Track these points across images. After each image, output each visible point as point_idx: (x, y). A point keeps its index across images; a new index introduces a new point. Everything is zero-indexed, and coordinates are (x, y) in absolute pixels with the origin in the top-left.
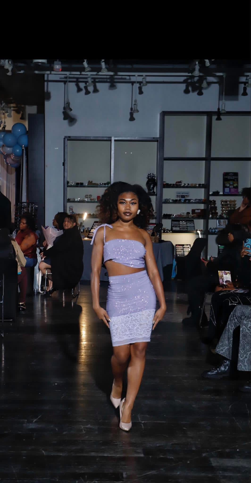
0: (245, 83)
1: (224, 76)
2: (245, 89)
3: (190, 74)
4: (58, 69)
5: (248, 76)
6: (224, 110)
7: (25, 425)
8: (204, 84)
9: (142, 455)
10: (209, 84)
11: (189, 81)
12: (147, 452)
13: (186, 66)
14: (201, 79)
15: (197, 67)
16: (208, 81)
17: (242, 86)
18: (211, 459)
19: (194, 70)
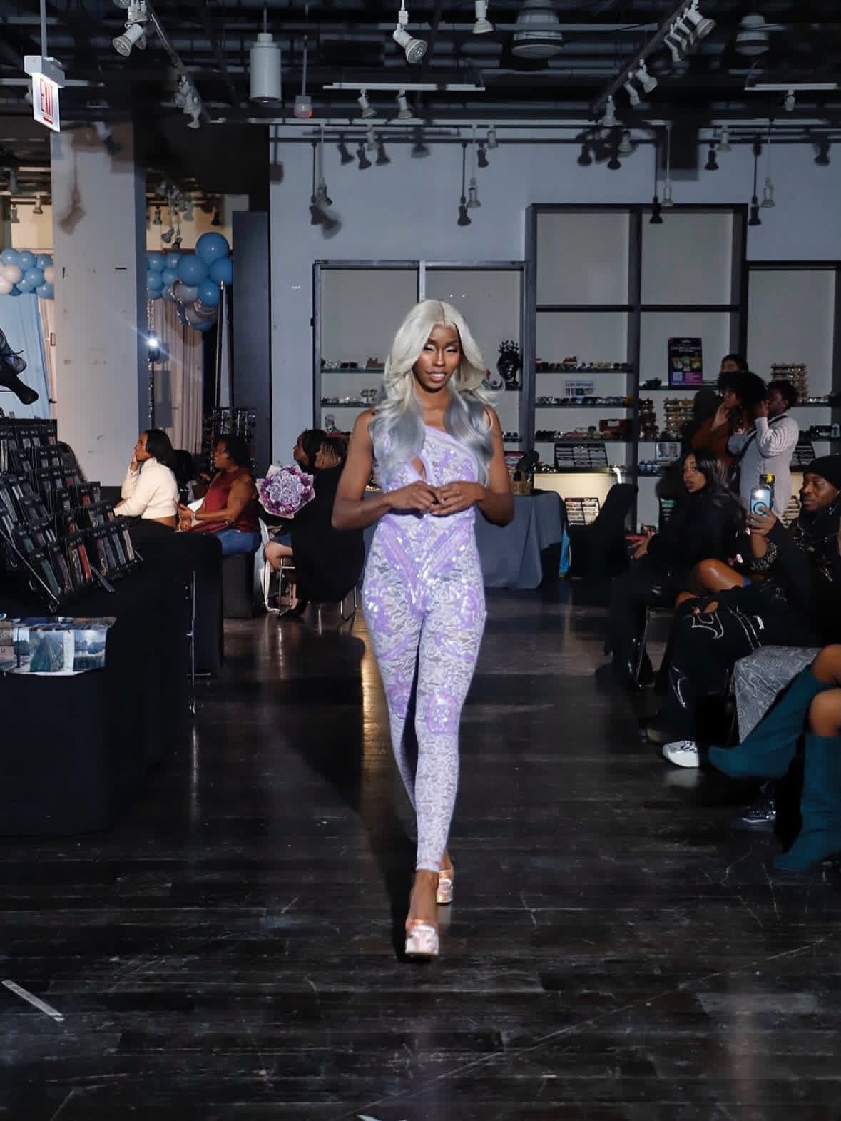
0: (712, 143)
1: (668, 128)
2: (712, 155)
3: (593, 123)
4: (305, 112)
5: (720, 127)
6: (670, 200)
7: (262, 920)
8: (625, 145)
9: (540, 990)
10: (635, 143)
11: (590, 137)
12: (550, 982)
13: (584, 106)
14: (616, 134)
15: (611, 107)
16: (632, 138)
17: (704, 150)
18: (700, 996)
19: (602, 113)
